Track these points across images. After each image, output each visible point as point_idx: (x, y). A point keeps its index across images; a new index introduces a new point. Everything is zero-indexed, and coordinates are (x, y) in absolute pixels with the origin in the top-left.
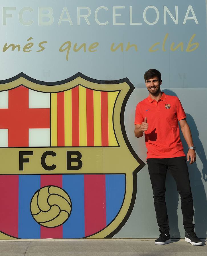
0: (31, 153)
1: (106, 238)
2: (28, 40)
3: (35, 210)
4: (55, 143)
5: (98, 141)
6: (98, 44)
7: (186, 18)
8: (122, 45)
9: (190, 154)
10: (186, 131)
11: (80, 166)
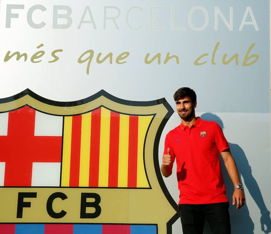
0: (34, 195)
2: (38, 47)
4: (66, 182)
5: (123, 180)
6: (128, 54)
7: (244, 23)
8: (159, 55)
9: (236, 195)
10: (229, 164)
11: (98, 213)
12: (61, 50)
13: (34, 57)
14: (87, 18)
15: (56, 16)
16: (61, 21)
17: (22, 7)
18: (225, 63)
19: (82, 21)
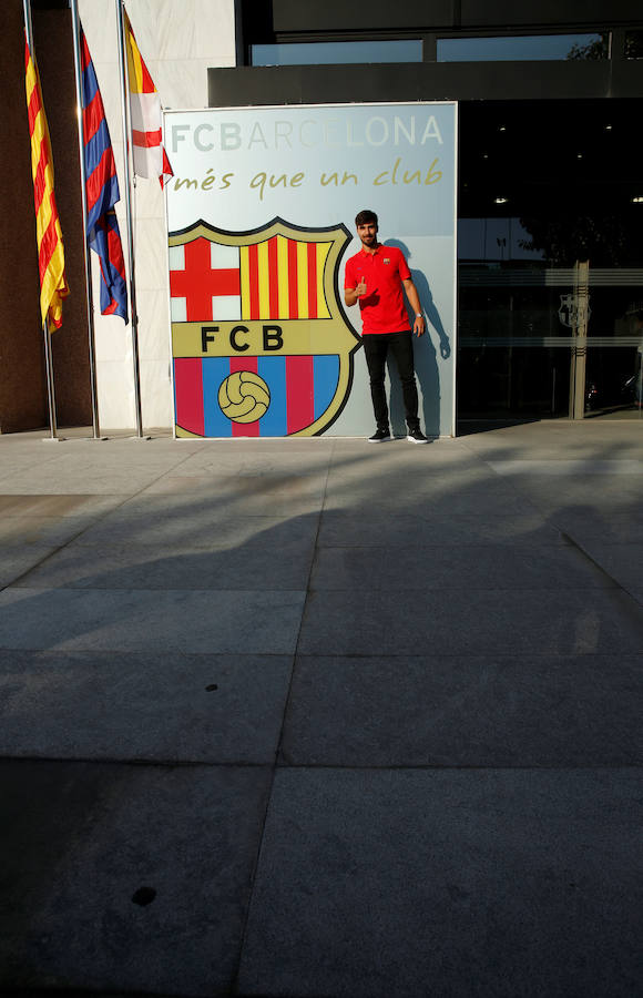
0: (216, 329)
1: (316, 435)
2: (208, 173)
3: (224, 402)
4: (247, 315)
5: (303, 311)
6: (303, 175)
7: (426, 135)
8: (336, 175)
9: (418, 323)
10: (411, 294)
11: (280, 344)
12: (231, 175)
13: (205, 183)
14: (257, 136)
15: (224, 136)
16: (231, 142)
17: (187, 127)
18: (406, 182)
19: (252, 140)
